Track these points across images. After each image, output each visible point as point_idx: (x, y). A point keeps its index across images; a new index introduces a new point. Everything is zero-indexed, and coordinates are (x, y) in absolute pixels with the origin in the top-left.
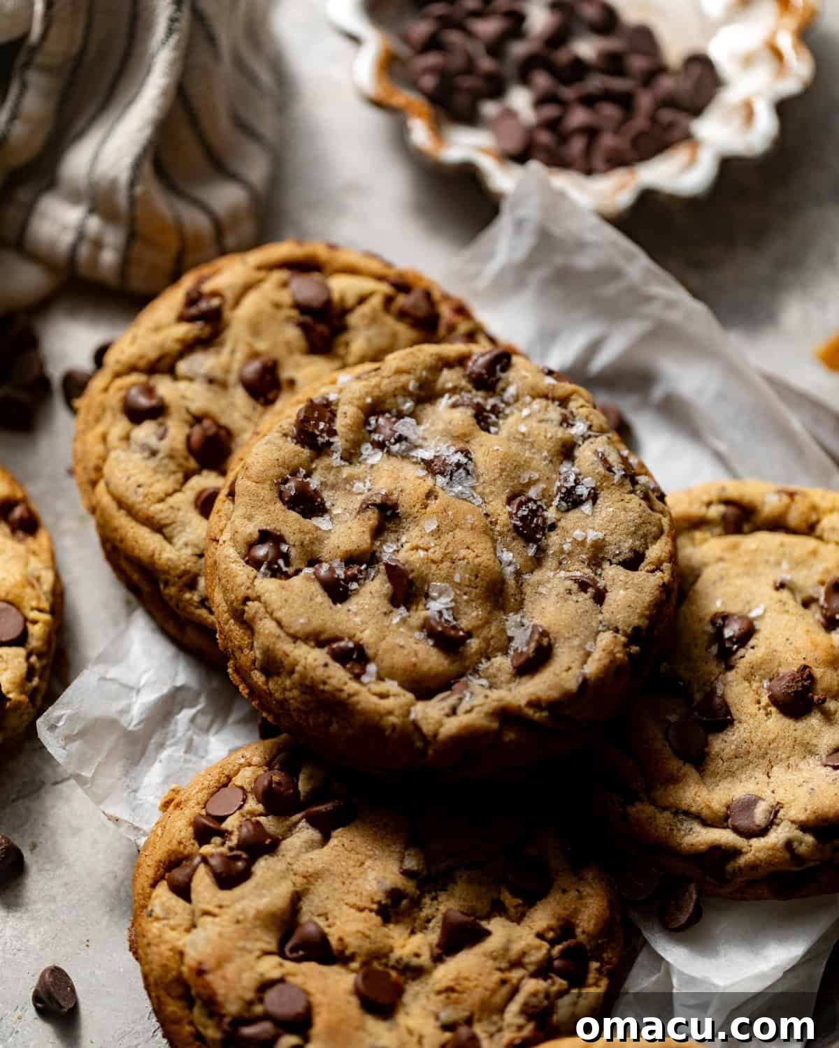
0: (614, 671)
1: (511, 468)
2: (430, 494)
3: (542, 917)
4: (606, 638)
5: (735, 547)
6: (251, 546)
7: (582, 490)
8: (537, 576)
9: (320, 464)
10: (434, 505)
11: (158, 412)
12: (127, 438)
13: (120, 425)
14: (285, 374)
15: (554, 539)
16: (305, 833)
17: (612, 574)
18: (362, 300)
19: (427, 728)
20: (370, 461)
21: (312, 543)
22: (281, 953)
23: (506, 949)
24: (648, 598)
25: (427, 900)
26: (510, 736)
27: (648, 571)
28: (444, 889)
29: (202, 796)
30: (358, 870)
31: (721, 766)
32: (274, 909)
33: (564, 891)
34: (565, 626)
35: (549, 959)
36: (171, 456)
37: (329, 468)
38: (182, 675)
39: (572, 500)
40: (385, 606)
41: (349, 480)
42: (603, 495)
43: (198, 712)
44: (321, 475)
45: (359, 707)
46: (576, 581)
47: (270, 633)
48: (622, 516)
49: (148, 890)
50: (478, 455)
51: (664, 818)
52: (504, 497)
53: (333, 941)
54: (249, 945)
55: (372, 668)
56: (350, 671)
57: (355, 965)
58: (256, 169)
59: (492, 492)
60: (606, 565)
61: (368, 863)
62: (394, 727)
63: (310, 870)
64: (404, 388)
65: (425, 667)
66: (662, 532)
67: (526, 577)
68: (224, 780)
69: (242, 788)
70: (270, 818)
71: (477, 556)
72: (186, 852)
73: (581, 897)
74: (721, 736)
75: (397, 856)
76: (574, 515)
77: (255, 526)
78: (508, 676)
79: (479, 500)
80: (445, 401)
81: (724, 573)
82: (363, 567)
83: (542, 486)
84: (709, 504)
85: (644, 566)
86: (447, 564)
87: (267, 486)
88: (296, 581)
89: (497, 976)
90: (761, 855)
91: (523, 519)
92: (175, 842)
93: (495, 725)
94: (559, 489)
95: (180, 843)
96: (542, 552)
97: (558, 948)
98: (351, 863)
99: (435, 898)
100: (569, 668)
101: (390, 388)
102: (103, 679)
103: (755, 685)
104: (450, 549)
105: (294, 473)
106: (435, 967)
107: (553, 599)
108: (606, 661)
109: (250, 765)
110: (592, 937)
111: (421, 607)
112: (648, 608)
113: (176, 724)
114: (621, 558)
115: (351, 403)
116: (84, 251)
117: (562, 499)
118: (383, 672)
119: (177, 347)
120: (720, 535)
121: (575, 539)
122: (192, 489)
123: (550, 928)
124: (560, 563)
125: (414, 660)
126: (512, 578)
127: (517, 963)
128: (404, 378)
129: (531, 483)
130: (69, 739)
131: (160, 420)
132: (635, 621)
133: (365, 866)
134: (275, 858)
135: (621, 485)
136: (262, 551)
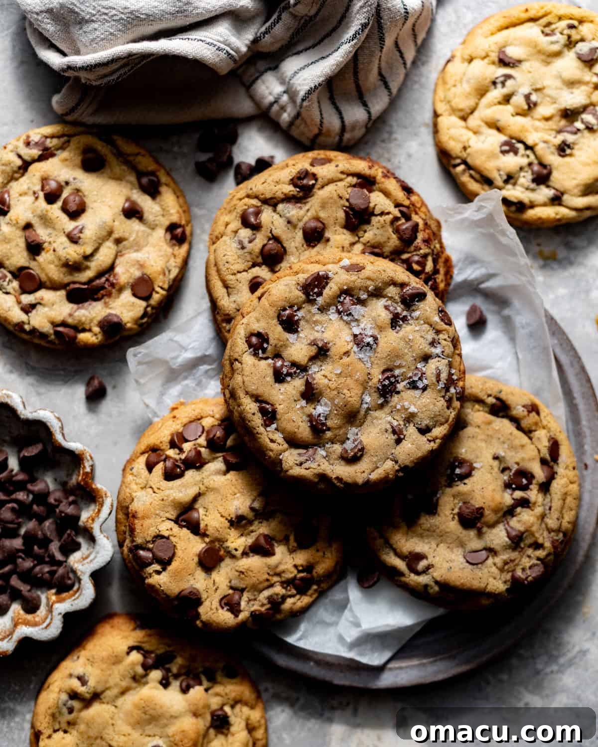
0: (384, 481)
1: (395, 355)
2: (347, 353)
3: (301, 558)
4: (389, 465)
5: (489, 423)
6: (252, 334)
7: (420, 385)
8: (378, 414)
9: (306, 306)
10: (346, 360)
11: (256, 228)
12: (236, 232)
13: (236, 224)
14: (327, 234)
15: (395, 399)
16: (218, 465)
17: (411, 431)
18: (382, 214)
19: (285, 466)
20: (331, 317)
21: (281, 346)
22: (176, 521)
23: (277, 567)
24: (420, 454)
25: (256, 523)
26: (322, 486)
27: (428, 440)
28: (267, 520)
29: (185, 420)
30: (232, 497)
31: (419, 530)
32: (182, 501)
33: (318, 551)
34: (375, 449)
35: (295, 578)
36: (250, 253)
37: (310, 312)
38: (211, 350)
39: (413, 386)
40: (297, 395)
41: (316, 323)
42: (429, 390)
43: (211, 369)
44: (305, 313)
45: (259, 440)
46: (392, 427)
47: (238, 383)
48: (432, 406)
49: (138, 454)
50: (382, 341)
51: (380, 541)
52: (382, 369)
53: (202, 526)
54: (162, 514)
55: (274, 426)
56: (265, 421)
57: (207, 540)
58: (378, 106)
59: (377, 364)
60: (412, 425)
61: (238, 495)
62: (270, 457)
63: (211, 486)
64: (367, 288)
65: (300, 436)
66: (447, 421)
67: (371, 412)
68: (199, 417)
69: (203, 427)
70: (207, 450)
71: (351, 397)
72: (162, 448)
73: (324, 556)
74: (427, 516)
75: (253, 497)
76: (411, 393)
77: (259, 327)
78: (336, 457)
79: (369, 365)
80: (382, 302)
81: (475, 435)
82: (298, 371)
83: (404, 370)
84: (489, 396)
85: (429, 436)
86: (335, 392)
87: (274, 309)
88: (263, 362)
89: (266, 576)
90: (412, 583)
91: (384, 386)
92: (159, 441)
93: (316, 480)
94: (411, 377)
95: (161, 442)
96: (386, 402)
97: (302, 575)
98: (231, 492)
99: (260, 523)
100: (364, 472)
101: (360, 285)
102: (171, 340)
103: (456, 501)
104: (340, 386)
105: (291, 307)
106: (242, 558)
107: (377, 430)
108: (382, 476)
109: (213, 417)
110: (319, 576)
111: (313, 406)
112: (417, 459)
113: (198, 370)
114: (420, 426)
115: (337, 284)
116: (275, 108)
117: (409, 383)
118: (279, 428)
119: (282, 196)
120: (486, 412)
121: (404, 406)
122: (252, 273)
123: (302, 566)
124: (392, 412)
125: (296, 430)
126: (364, 410)
127: (279, 575)
128: (369, 283)
129: (399, 367)
130: (140, 363)
131: (254, 232)
132: (407, 463)
133: (236, 496)
134: (198, 473)
135: (440, 391)
136: (254, 340)
